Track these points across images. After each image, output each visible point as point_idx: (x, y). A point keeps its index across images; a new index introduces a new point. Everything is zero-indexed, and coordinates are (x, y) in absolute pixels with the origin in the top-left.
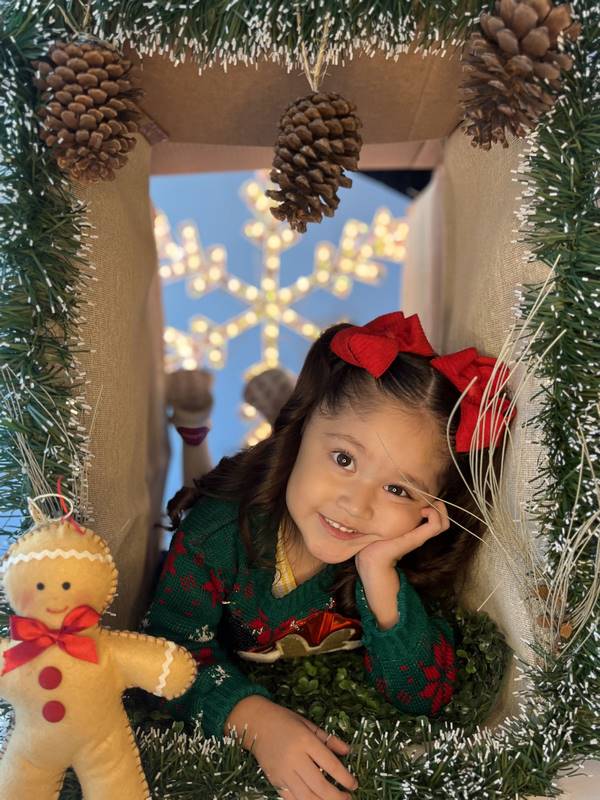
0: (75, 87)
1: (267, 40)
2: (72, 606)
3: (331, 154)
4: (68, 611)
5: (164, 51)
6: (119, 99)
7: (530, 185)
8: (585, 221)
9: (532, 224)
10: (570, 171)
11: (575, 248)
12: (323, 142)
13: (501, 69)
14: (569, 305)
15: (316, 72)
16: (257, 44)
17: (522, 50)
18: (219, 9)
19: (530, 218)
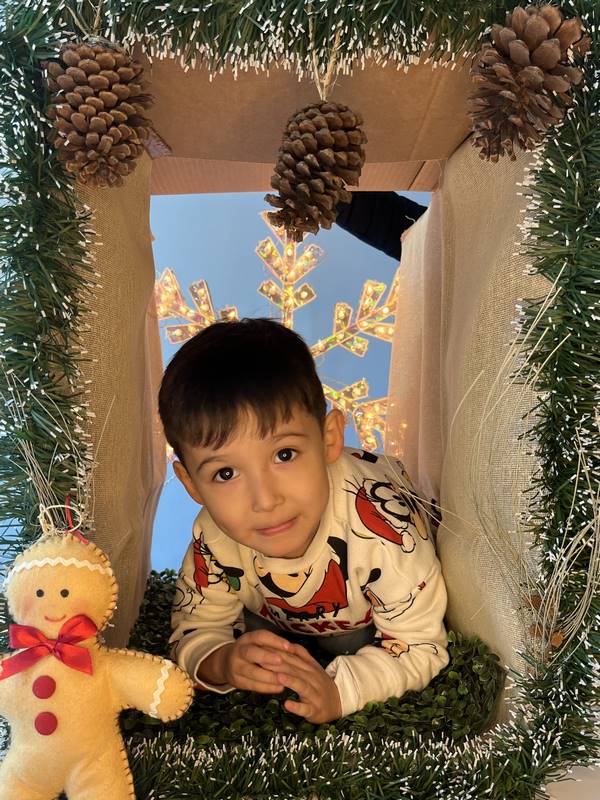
0: (87, 89)
1: (280, 45)
2: (70, 616)
3: (334, 165)
4: (66, 620)
5: (176, 56)
6: (130, 103)
7: (535, 198)
8: (586, 235)
9: (535, 237)
10: (575, 185)
11: (575, 262)
12: (327, 153)
13: (511, 80)
14: (569, 319)
15: (326, 82)
16: (270, 49)
17: (533, 62)
18: (231, 14)
19: (533, 231)
